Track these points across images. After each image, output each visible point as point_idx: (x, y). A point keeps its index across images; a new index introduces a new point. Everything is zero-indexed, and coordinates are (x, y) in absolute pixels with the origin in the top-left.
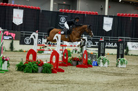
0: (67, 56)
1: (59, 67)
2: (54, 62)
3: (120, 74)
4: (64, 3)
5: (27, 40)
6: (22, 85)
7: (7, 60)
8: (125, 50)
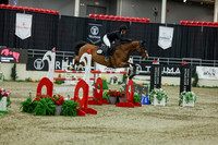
0: (102, 88)
1: (89, 106)
2: (81, 98)
3: (185, 118)
4: (97, 4)
5: (38, 63)
6: (31, 136)
7: (6, 95)
8: (193, 79)
